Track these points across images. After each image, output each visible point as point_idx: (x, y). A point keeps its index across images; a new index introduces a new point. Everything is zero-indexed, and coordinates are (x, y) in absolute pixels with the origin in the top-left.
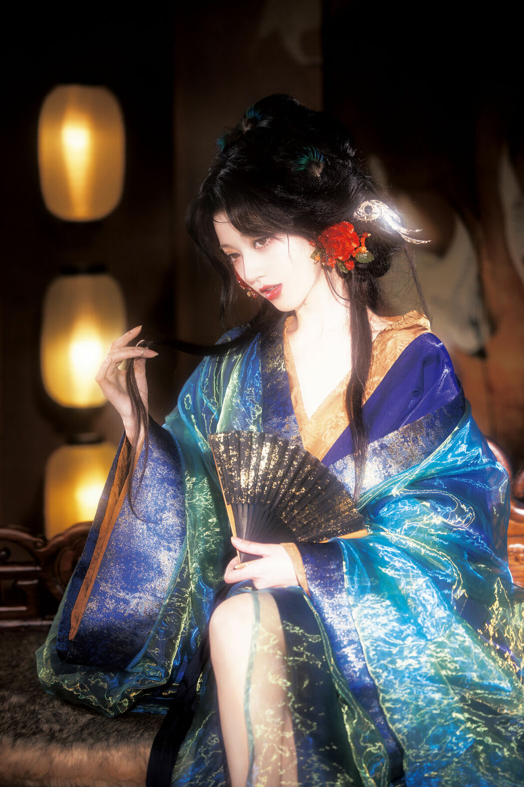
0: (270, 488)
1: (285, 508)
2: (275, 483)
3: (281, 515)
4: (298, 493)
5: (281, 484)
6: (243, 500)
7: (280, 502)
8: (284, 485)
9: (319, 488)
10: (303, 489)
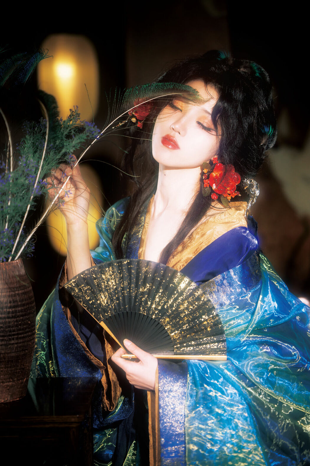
0: (124, 297)
1: (141, 304)
2: (125, 292)
3: (140, 310)
4: (145, 290)
5: (130, 289)
6: (109, 313)
7: (135, 302)
8: (132, 290)
9: (159, 279)
10: (148, 285)
